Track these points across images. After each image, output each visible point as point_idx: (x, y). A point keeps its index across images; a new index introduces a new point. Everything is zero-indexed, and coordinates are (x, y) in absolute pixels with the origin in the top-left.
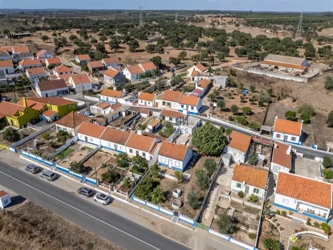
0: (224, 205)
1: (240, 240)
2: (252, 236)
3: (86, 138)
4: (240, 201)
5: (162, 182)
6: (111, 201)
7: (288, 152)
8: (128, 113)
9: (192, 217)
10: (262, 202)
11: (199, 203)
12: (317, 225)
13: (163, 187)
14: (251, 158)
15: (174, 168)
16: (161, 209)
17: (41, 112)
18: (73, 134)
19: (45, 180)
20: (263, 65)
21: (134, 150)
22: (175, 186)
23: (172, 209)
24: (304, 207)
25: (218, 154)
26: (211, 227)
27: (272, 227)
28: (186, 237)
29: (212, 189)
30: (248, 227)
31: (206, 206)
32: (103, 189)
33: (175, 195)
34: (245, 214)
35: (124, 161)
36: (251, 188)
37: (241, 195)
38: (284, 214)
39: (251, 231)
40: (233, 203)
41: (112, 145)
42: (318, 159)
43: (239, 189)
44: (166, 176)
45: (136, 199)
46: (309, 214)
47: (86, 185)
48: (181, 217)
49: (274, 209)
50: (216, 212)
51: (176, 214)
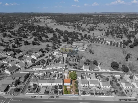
0: (82, 90)
1: (87, 95)
2: (89, 94)
3: (42, 84)
4: (84, 88)
5: (67, 89)
6: (59, 97)
7: (89, 74)
8: (47, 73)
9: (77, 94)
10: (88, 86)
11: (77, 91)
12: (97, 88)
13: (68, 90)
14: (83, 78)
15: (68, 85)
16: (71, 95)
17: (19, 80)
18: (37, 84)
19: (39, 98)
20: (72, 46)
21: (57, 84)
22: (71, 89)
23: (72, 94)
24: (95, 85)
25: (76, 79)
26: (82, 95)
27: (91, 91)
28: (78, 98)
29: (78, 87)
30: (87, 92)
31: (78, 91)
32: (55, 95)
33: (72, 91)
34: (86, 90)
35: (56, 87)
36: (85, 84)
37: (84, 86)
38: (92, 88)
39: (88, 93)
40: (83, 89)
41: (51, 84)
42: (94, 74)
43: (83, 86)
44: (67, 87)
45: (64, 95)
46: (96, 86)
47: (50, 96)
48: (75, 95)
49: (90, 87)
50: (81, 92)
51: (74, 95)
